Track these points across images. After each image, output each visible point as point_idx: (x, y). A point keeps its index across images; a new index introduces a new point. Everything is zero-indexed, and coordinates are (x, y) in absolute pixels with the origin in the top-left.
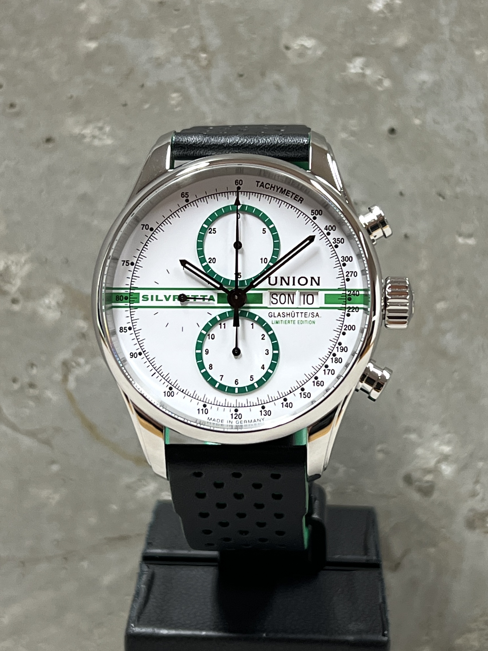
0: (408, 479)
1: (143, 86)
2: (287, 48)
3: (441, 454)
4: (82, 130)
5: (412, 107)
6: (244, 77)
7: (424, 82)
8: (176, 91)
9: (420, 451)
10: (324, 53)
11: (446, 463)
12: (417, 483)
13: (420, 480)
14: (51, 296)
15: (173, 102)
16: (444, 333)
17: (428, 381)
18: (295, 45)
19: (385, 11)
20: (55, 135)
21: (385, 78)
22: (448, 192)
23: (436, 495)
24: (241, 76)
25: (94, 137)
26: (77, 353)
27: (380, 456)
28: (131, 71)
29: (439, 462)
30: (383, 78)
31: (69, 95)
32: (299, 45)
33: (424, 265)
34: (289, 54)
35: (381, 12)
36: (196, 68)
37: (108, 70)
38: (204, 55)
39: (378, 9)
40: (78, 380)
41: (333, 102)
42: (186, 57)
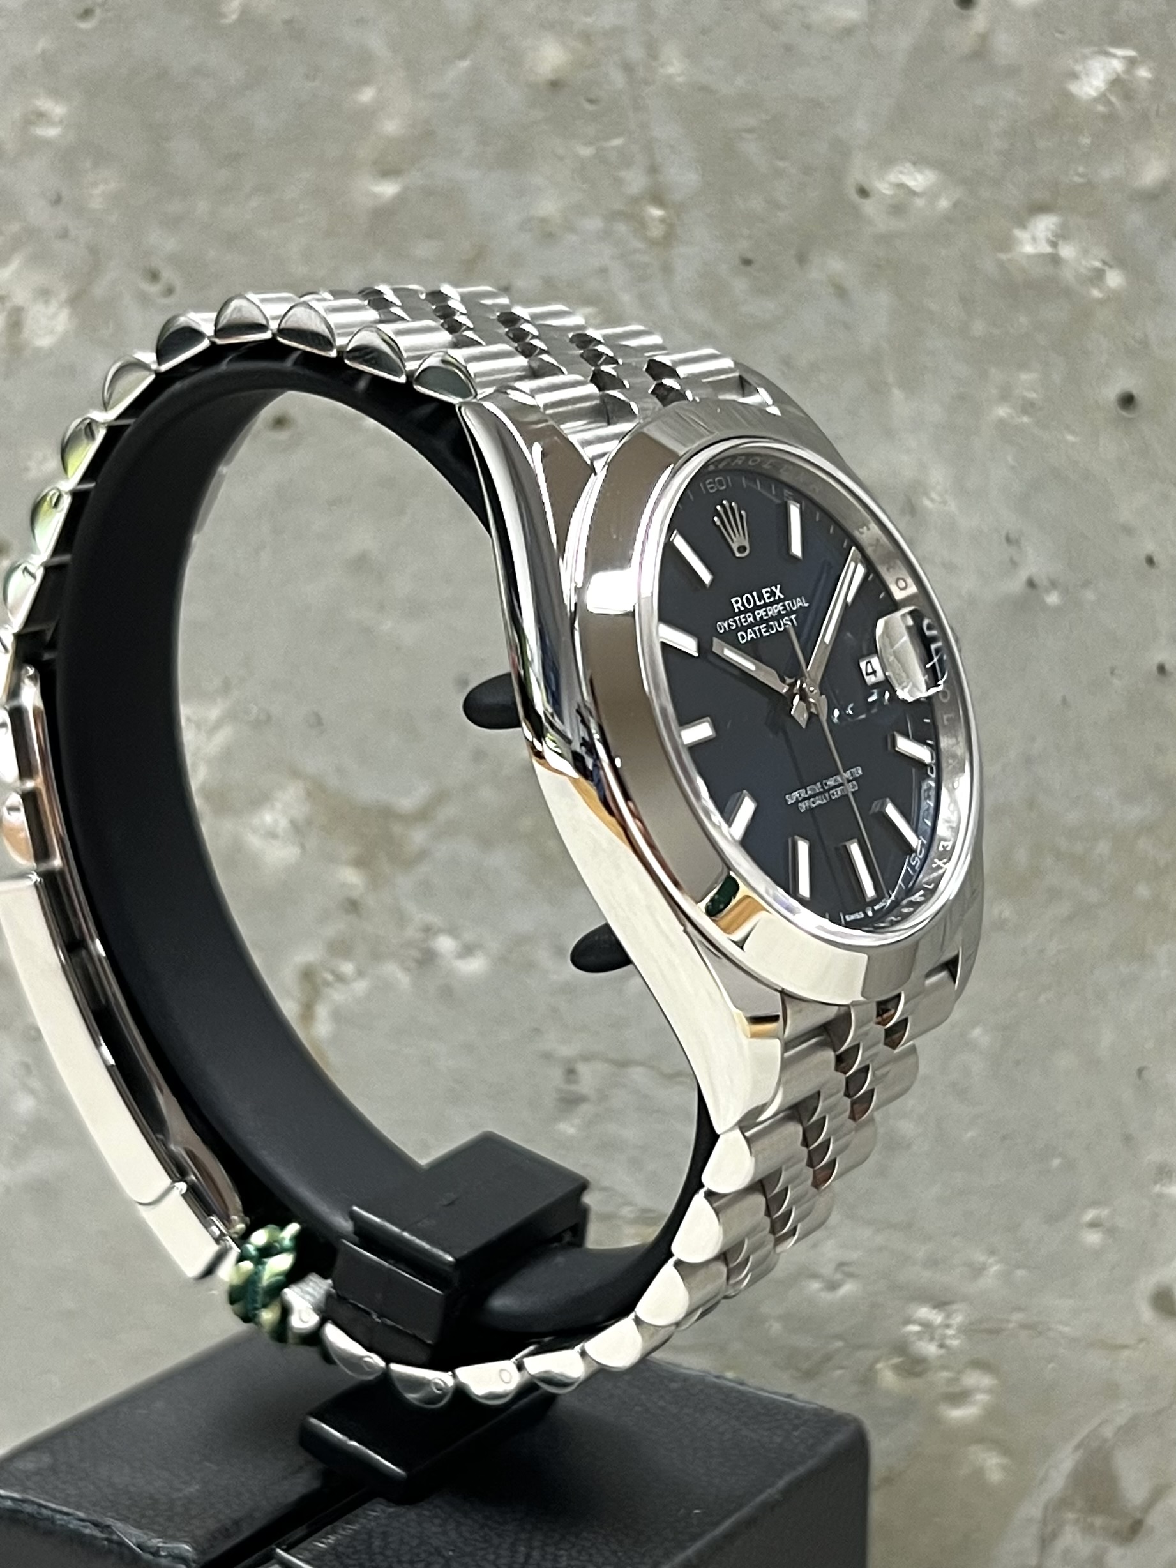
0: (1164, 1301)
2: (863, 192)
6: (754, 266)
8: (589, 300)
10: (955, 205)
14: (279, 805)
19: (1113, 99)
20: (296, 410)
21: (1111, 267)
24: (748, 262)
26: (340, 948)
27: (1093, 1238)
28: (479, 253)
30: (1106, 268)
32: (891, 184)
34: (869, 207)
35: (1103, 98)
36: (637, 244)
38: (656, 212)
39: (1094, 93)
40: (337, 1016)
41: (978, 327)
42: (613, 216)
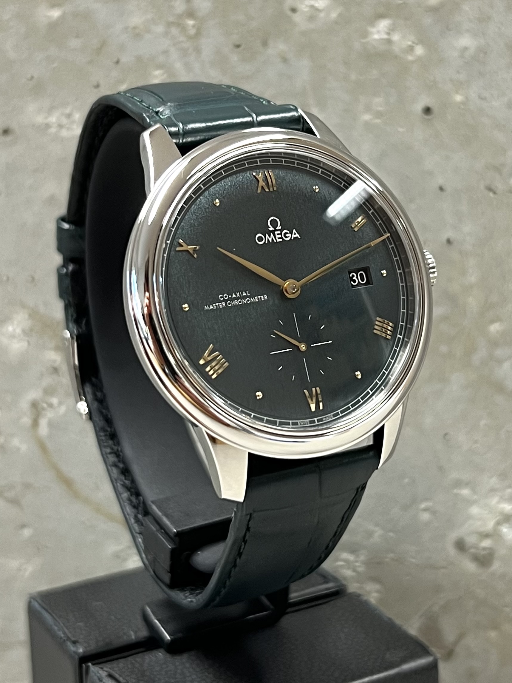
0: (460, 545)
1: (118, 62)
2: (294, 10)
3: (502, 513)
4: (46, 118)
5: (451, 80)
6: (241, 48)
7: (466, 49)
8: (159, 67)
9: (475, 510)
10: (340, 15)
11: (507, 525)
12: (473, 550)
13: (476, 547)
14: (15, 322)
16: (500, 362)
17: (483, 423)
18: (304, 6)
20: (14, 125)
21: (417, 44)
22: (500, 186)
23: (496, 566)
24: (238, 46)
25: (61, 126)
26: (49, 391)
27: (426, 516)
28: (103, 44)
29: (498, 523)
30: (414, 45)
31: (29, 76)
32: (307, 6)
33: (473, 279)
34: (297, 18)
36: (182, 39)
37: (74, 43)
38: (191, 22)
40: (51, 424)
41: (353, 77)
42: (170, 24)
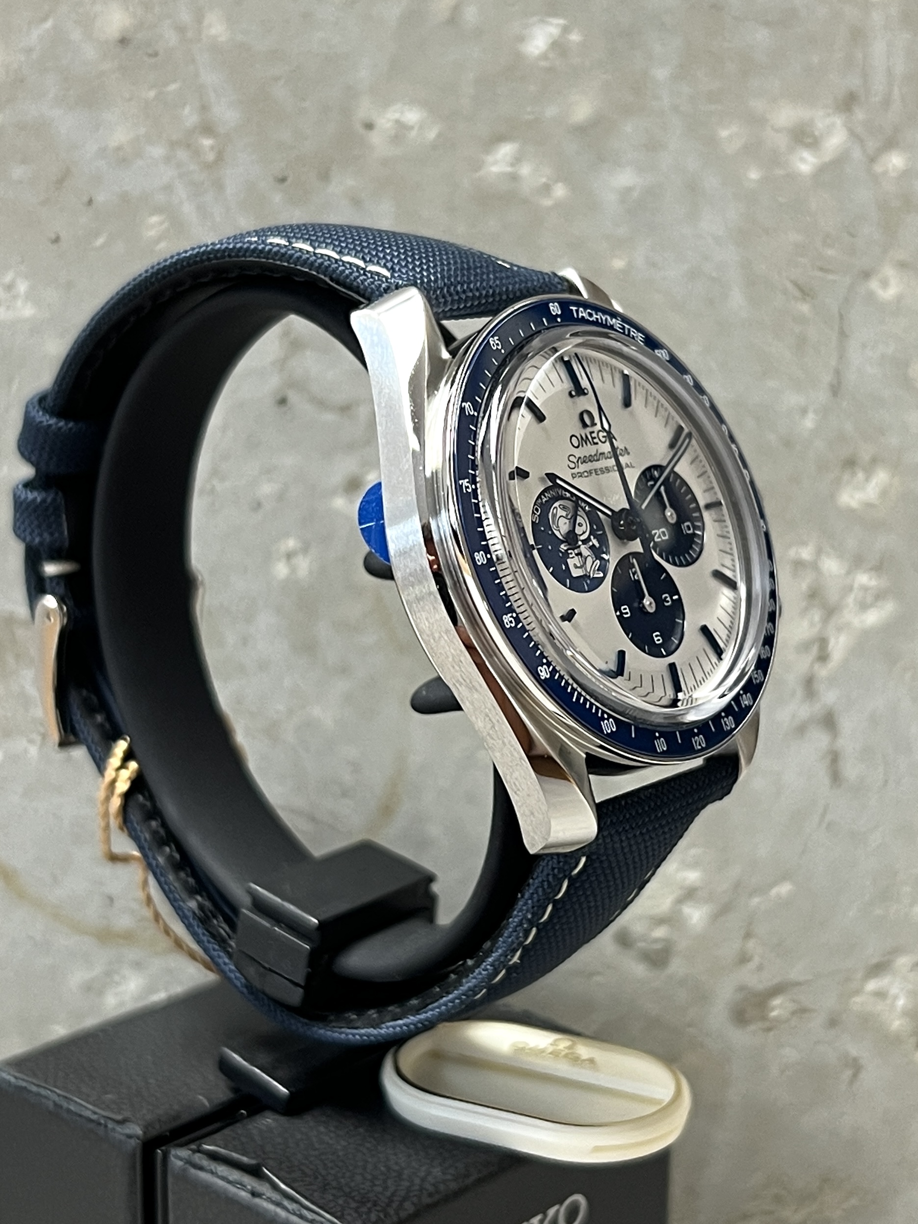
0: (624, 939)
1: (90, 202)
2: (369, 126)
3: (683, 886)
5: (605, 235)
6: (286, 184)
8: (157, 210)
10: (439, 135)
11: (693, 903)
12: (641, 945)
13: (646, 939)
15: (152, 233)
18: (385, 121)
19: (551, 56)
21: (556, 182)
23: (675, 965)
24: (283, 180)
28: (67, 174)
29: (680, 901)
30: (552, 183)
32: (389, 121)
34: (373, 138)
35: (544, 56)
36: (193, 167)
37: (19, 172)
38: (207, 142)
39: (537, 52)
42: (174, 144)
